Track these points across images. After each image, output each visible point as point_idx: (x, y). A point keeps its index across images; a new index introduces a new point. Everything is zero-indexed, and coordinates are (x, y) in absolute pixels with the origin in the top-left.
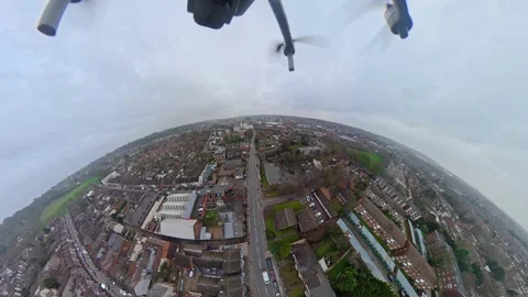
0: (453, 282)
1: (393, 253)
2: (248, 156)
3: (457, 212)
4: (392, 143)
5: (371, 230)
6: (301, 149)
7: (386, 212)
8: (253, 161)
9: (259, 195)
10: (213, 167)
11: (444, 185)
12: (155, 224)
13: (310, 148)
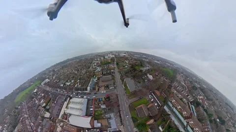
0: (208, 128)
1: (185, 118)
2: (114, 73)
3: (205, 96)
4: (176, 64)
5: (176, 108)
6: (142, 69)
7: (181, 99)
8: (118, 76)
9: (125, 98)
10: (95, 80)
11: (199, 83)
12: (66, 116)
13: (145, 68)
